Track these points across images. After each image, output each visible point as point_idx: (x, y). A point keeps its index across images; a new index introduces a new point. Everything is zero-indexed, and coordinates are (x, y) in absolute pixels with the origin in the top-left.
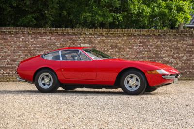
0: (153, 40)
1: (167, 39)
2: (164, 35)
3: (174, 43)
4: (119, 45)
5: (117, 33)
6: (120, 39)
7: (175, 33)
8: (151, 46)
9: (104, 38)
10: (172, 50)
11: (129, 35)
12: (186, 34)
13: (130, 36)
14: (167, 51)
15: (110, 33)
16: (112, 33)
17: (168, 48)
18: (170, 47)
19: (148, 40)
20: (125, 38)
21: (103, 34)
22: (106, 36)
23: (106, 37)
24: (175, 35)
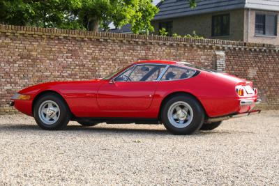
0: (88, 48)
1: (109, 47)
2: (106, 40)
3: (120, 54)
4: (34, 54)
5: (30, 33)
6: (36, 44)
7: (121, 39)
8: (85, 57)
9: (8, 41)
10: (116, 64)
11: (50, 38)
12: (137, 40)
13: (52, 39)
14: (109, 65)
15: (18, 32)
16: (22, 32)
17: (111, 62)
18: (113, 60)
19: (81, 47)
20: (44, 43)
21: (7, 34)
22: (11, 36)
23: (11, 39)
24: (121, 41)
